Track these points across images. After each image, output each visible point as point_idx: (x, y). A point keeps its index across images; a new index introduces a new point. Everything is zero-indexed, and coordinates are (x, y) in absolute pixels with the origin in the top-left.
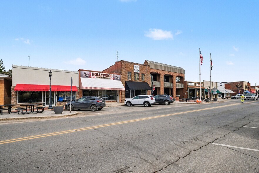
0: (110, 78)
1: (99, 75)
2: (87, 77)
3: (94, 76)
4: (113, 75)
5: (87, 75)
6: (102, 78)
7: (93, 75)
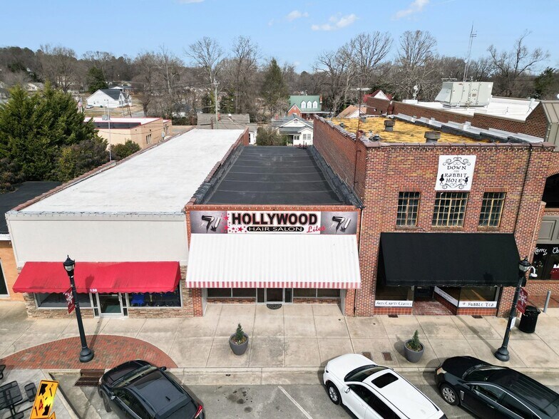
0: (306, 227)
1: (258, 219)
2: (214, 229)
3: (239, 226)
4: (318, 214)
5: (212, 225)
6: (271, 229)
7: (237, 221)
